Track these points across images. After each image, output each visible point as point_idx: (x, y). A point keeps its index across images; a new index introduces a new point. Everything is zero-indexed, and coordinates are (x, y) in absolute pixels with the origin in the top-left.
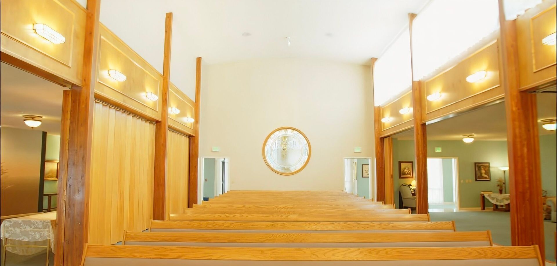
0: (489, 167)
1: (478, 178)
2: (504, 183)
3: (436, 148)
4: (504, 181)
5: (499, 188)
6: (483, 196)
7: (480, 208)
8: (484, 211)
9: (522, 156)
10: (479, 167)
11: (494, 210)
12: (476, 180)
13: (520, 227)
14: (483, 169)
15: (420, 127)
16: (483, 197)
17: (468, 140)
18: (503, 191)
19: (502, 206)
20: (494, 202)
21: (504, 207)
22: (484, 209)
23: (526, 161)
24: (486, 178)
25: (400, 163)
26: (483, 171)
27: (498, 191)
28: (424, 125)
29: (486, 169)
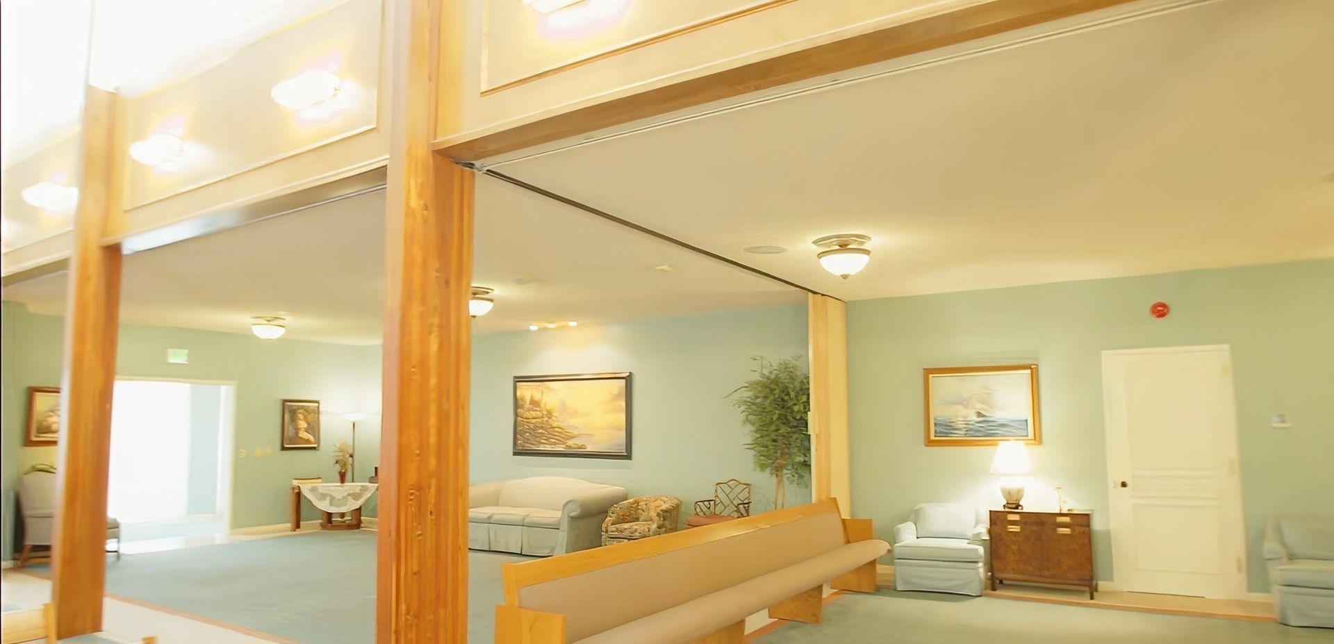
0: (317, 411)
1: (289, 443)
2: (351, 456)
3: (171, 351)
4: (350, 451)
5: (338, 468)
6: (296, 491)
7: (289, 525)
8: (298, 532)
9: (423, 363)
10: (293, 413)
11: (323, 526)
12: (283, 449)
13: (403, 607)
14: (301, 416)
15: (95, 257)
16: (299, 494)
17: (267, 332)
18: (349, 475)
19: (342, 515)
20: (324, 506)
21: (348, 518)
22: (298, 526)
23: (433, 381)
24: (308, 441)
25: (32, 391)
26: (303, 424)
27: (338, 477)
28: (113, 252)
29: (310, 417)
